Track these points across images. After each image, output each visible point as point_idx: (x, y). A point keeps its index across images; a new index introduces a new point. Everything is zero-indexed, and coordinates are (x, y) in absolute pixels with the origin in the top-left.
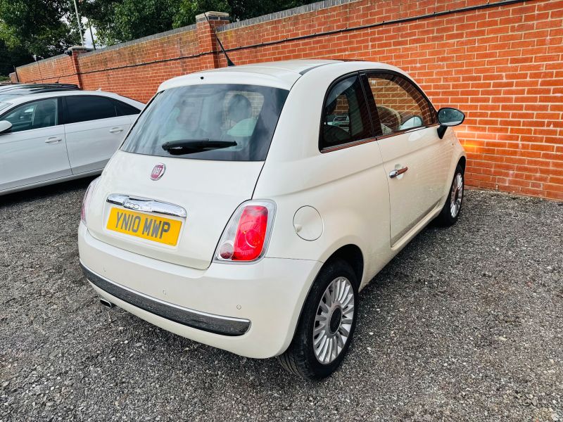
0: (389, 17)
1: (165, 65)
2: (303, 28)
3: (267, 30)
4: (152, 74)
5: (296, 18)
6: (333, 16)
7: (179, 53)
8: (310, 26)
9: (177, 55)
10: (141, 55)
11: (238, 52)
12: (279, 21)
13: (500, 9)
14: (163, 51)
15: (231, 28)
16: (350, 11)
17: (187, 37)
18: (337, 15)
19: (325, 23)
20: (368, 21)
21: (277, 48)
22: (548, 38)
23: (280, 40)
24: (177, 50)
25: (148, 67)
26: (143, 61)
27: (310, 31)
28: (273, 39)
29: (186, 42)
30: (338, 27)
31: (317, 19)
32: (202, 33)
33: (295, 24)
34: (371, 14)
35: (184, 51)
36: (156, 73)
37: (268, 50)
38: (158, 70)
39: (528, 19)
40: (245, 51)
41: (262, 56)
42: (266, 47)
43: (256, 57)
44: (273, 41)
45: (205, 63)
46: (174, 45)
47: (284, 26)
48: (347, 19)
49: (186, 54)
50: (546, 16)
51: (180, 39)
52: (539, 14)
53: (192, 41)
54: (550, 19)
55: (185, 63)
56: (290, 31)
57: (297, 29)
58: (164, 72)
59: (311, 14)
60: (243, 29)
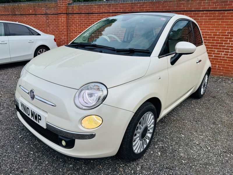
0: (150, 10)
1: (35, 16)
2: (113, 9)
3: (95, 7)
4: (26, 19)
5: (110, 4)
6: (127, 6)
7: (45, 12)
8: (116, 9)
9: (43, 13)
10: (20, 10)
11: (79, 15)
12: (101, 5)
13: (189, 12)
14: (34, 10)
15: (76, 4)
16: (134, 5)
17: (50, 5)
18: (128, 6)
19: (122, 8)
20: (141, 10)
21: (99, 15)
22: (203, 23)
23: (101, 12)
24: (44, 10)
25: (24, 16)
26: (20, 13)
27: (116, 10)
28: (97, 11)
29: (49, 7)
30: (128, 10)
31: (119, 6)
32: (61, 4)
33: (109, 7)
34: (143, 8)
35: (48, 11)
36: (29, 19)
37: (95, 15)
38: (30, 18)
39: (197, 17)
40: (83, 14)
41: (91, 17)
42: (94, 14)
43: (88, 18)
44: (97, 12)
45: (61, 17)
46: (42, 8)
47: (104, 7)
48: (133, 8)
49: (49, 12)
50: (203, 16)
51: (46, 6)
52: (201, 16)
53: (54, 7)
54: (204, 18)
55: (48, 16)
56: (106, 9)
57: (110, 9)
58: (34, 19)
59: (117, 4)
60: (83, 6)
